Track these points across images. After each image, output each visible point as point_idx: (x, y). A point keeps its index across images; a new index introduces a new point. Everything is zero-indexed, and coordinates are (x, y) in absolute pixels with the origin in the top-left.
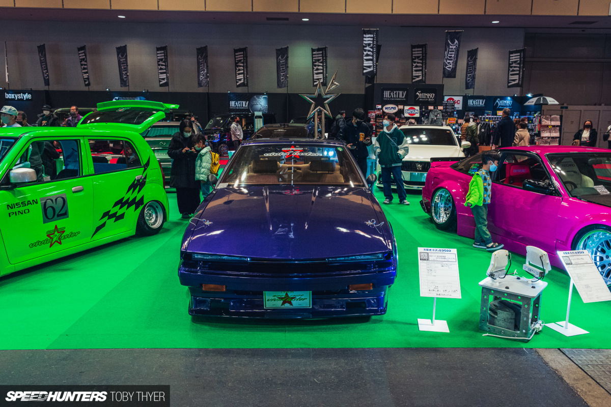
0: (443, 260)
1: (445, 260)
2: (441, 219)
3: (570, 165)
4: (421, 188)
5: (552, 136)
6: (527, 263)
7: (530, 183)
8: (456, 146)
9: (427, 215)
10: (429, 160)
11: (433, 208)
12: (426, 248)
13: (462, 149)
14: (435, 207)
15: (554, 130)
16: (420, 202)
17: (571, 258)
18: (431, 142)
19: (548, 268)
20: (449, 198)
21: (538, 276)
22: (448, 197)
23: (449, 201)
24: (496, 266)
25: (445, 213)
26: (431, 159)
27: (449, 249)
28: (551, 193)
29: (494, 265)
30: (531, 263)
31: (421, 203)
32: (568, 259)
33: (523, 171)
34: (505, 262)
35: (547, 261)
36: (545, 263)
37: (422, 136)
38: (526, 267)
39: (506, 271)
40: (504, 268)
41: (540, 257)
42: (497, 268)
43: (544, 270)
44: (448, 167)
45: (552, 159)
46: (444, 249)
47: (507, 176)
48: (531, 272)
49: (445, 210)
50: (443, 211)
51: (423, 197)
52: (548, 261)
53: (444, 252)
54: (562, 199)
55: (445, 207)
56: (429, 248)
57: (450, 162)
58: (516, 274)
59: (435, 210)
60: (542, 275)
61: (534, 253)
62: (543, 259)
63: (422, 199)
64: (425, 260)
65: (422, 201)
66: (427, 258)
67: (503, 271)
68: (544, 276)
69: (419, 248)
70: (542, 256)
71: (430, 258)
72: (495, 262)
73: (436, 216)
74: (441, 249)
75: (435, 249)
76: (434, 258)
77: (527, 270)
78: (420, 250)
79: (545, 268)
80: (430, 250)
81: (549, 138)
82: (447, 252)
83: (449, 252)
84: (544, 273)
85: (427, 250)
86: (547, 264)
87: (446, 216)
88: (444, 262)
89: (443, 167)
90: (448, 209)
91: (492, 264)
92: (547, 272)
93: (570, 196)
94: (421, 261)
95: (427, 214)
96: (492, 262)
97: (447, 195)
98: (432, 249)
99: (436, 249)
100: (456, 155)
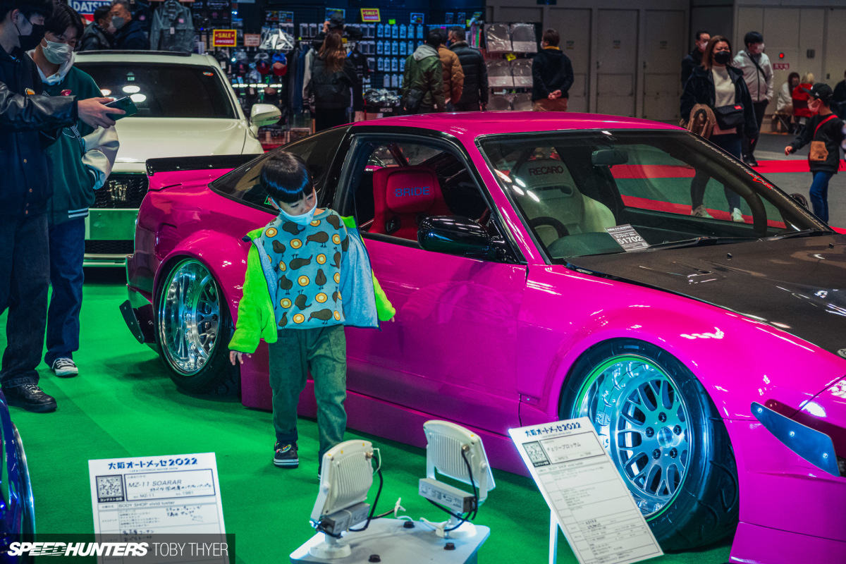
0: (173, 493)
1: (181, 493)
2: (192, 361)
3: (551, 170)
4: (122, 260)
5: (517, 84)
6: (431, 475)
7: (440, 228)
8: (235, 121)
9: (146, 352)
10: (143, 168)
11: (163, 325)
12: (115, 461)
13: (254, 128)
14: (168, 321)
15: (523, 66)
16: (122, 307)
17: (545, 446)
18: (158, 107)
19: (487, 483)
20: (211, 290)
21: (459, 511)
22: (207, 286)
23: (213, 298)
24: (336, 494)
25: (203, 339)
26: (150, 162)
27: (190, 456)
28: (498, 257)
29: (330, 492)
30: (440, 472)
31: (125, 309)
32: (538, 449)
33: (425, 191)
34: (364, 478)
35: (483, 461)
36: (477, 467)
37: (127, 89)
38: (428, 486)
39: (369, 505)
40: (364, 498)
41: (463, 452)
42: (340, 500)
43: (475, 490)
44: (202, 187)
45: (498, 152)
46: (174, 457)
47: (379, 207)
48: (442, 502)
49: (202, 329)
50: (195, 332)
51: (132, 289)
52: (485, 463)
53: (176, 465)
54: (527, 271)
55: (200, 318)
56: (126, 460)
57: (211, 173)
58: (400, 513)
59: (169, 330)
60: (471, 508)
61: (446, 443)
62: (472, 456)
63: (126, 298)
64: (114, 499)
65: (127, 303)
66: (119, 494)
67: (362, 507)
68: (476, 510)
69: (91, 462)
70: (468, 448)
71: (132, 493)
72: (332, 481)
73: (176, 349)
74: (166, 458)
75: (146, 460)
76: (145, 490)
77: (429, 495)
78: (98, 467)
79: (477, 485)
80: (130, 464)
81: (510, 90)
82: (183, 467)
83: (190, 466)
84: (476, 498)
85: (120, 466)
86: (483, 470)
87: (207, 348)
88: (177, 502)
89: (186, 189)
90: (210, 326)
91: (326, 490)
92: (483, 496)
93: (548, 261)
94: (102, 505)
95: (145, 348)
96: (325, 483)
97: (204, 280)
98: (136, 460)
99: (148, 459)
100: (234, 149)
